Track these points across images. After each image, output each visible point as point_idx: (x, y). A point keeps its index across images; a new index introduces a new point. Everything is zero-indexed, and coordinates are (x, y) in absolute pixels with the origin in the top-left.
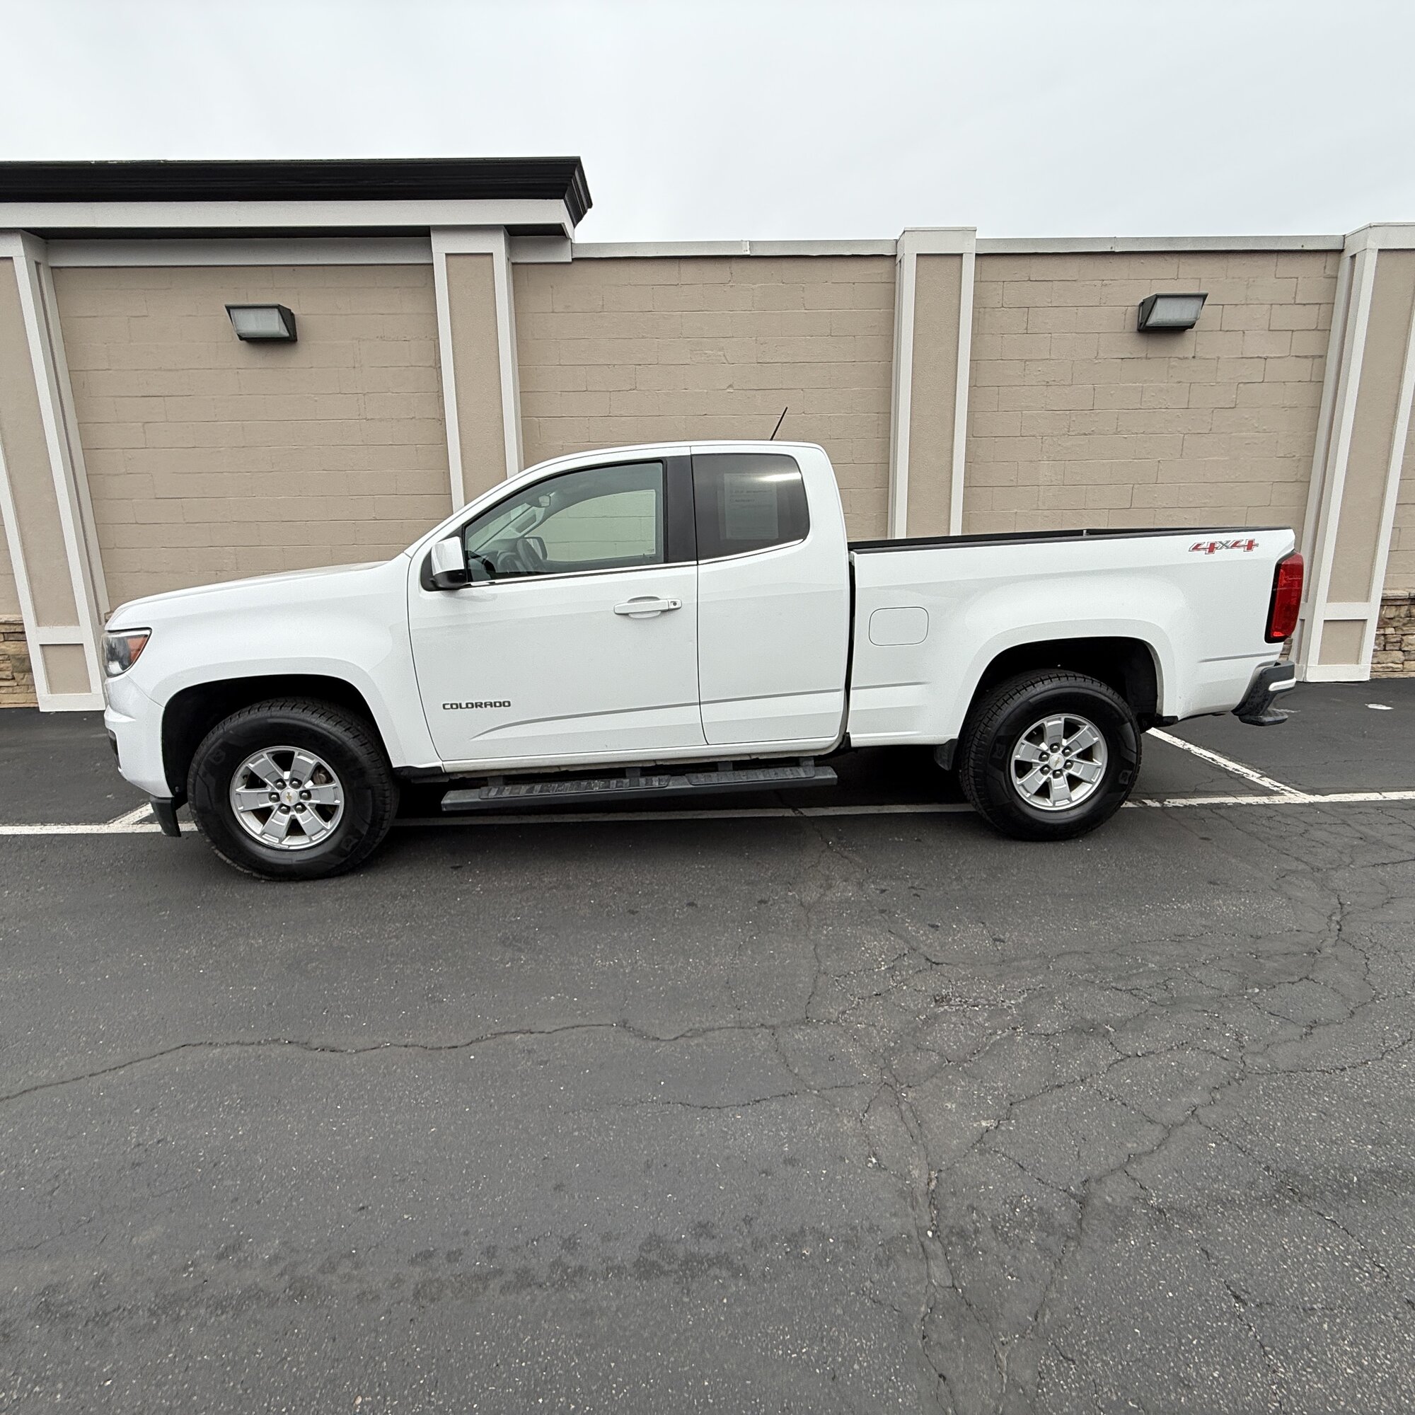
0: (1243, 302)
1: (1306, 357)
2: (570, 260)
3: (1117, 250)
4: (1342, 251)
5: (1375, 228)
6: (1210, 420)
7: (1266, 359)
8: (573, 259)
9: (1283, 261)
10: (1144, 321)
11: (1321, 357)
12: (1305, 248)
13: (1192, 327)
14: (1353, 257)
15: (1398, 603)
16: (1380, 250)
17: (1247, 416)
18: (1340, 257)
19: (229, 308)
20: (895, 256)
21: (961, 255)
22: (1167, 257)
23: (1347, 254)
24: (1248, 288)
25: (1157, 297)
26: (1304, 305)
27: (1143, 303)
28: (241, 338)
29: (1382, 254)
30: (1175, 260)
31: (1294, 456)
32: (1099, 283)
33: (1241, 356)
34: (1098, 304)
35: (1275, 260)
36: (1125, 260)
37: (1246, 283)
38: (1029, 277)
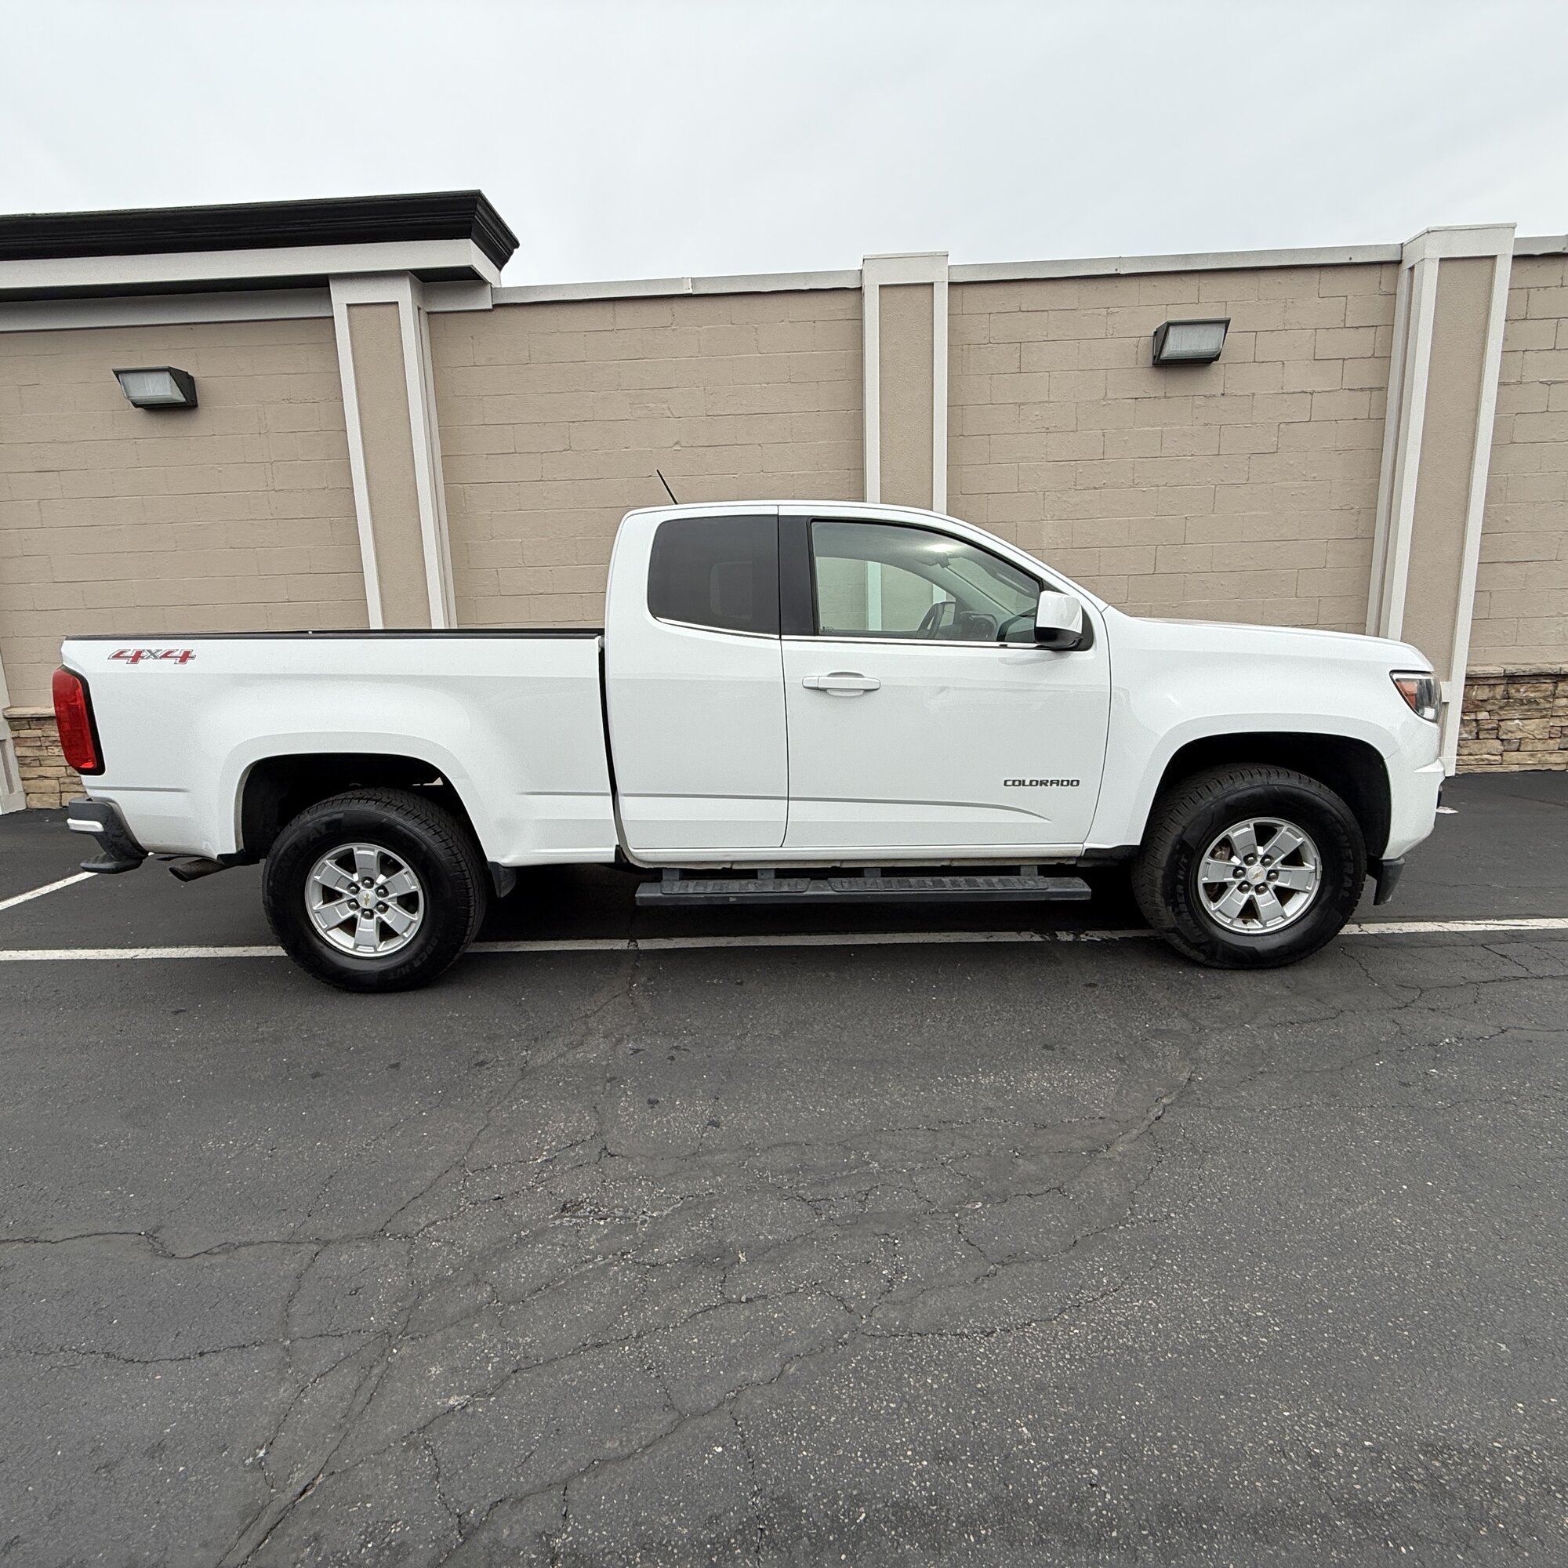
0: (1279, 328)
1: (1362, 390)
2: (491, 307)
3: (1123, 272)
4: (1400, 262)
5: (1434, 233)
6: (1246, 468)
7: (1312, 394)
8: (495, 306)
9: (1327, 276)
10: (1158, 354)
11: (1380, 389)
12: (1353, 261)
13: (1216, 358)
15: (1492, 682)
16: (1441, 260)
17: (1291, 462)
18: (1397, 270)
19: (117, 373)
20: (860, 288)
21: (932, 284)
22: (1186, 278)
23: (1406, 266)
24: (1285, 312)
25: (1169, 325)
26: (1357, 328)
27: (1156, 333)
28: (136, 405)
29: (1444, 264)
30: (1193, 282)
31: (1352, 508)
32: (1104, 311)
33: (1281, 391)
34: (1104, 336)
35: (1318, 277)
36: (1134, 283)
37: (1283, 305)
38: (1020, 307)
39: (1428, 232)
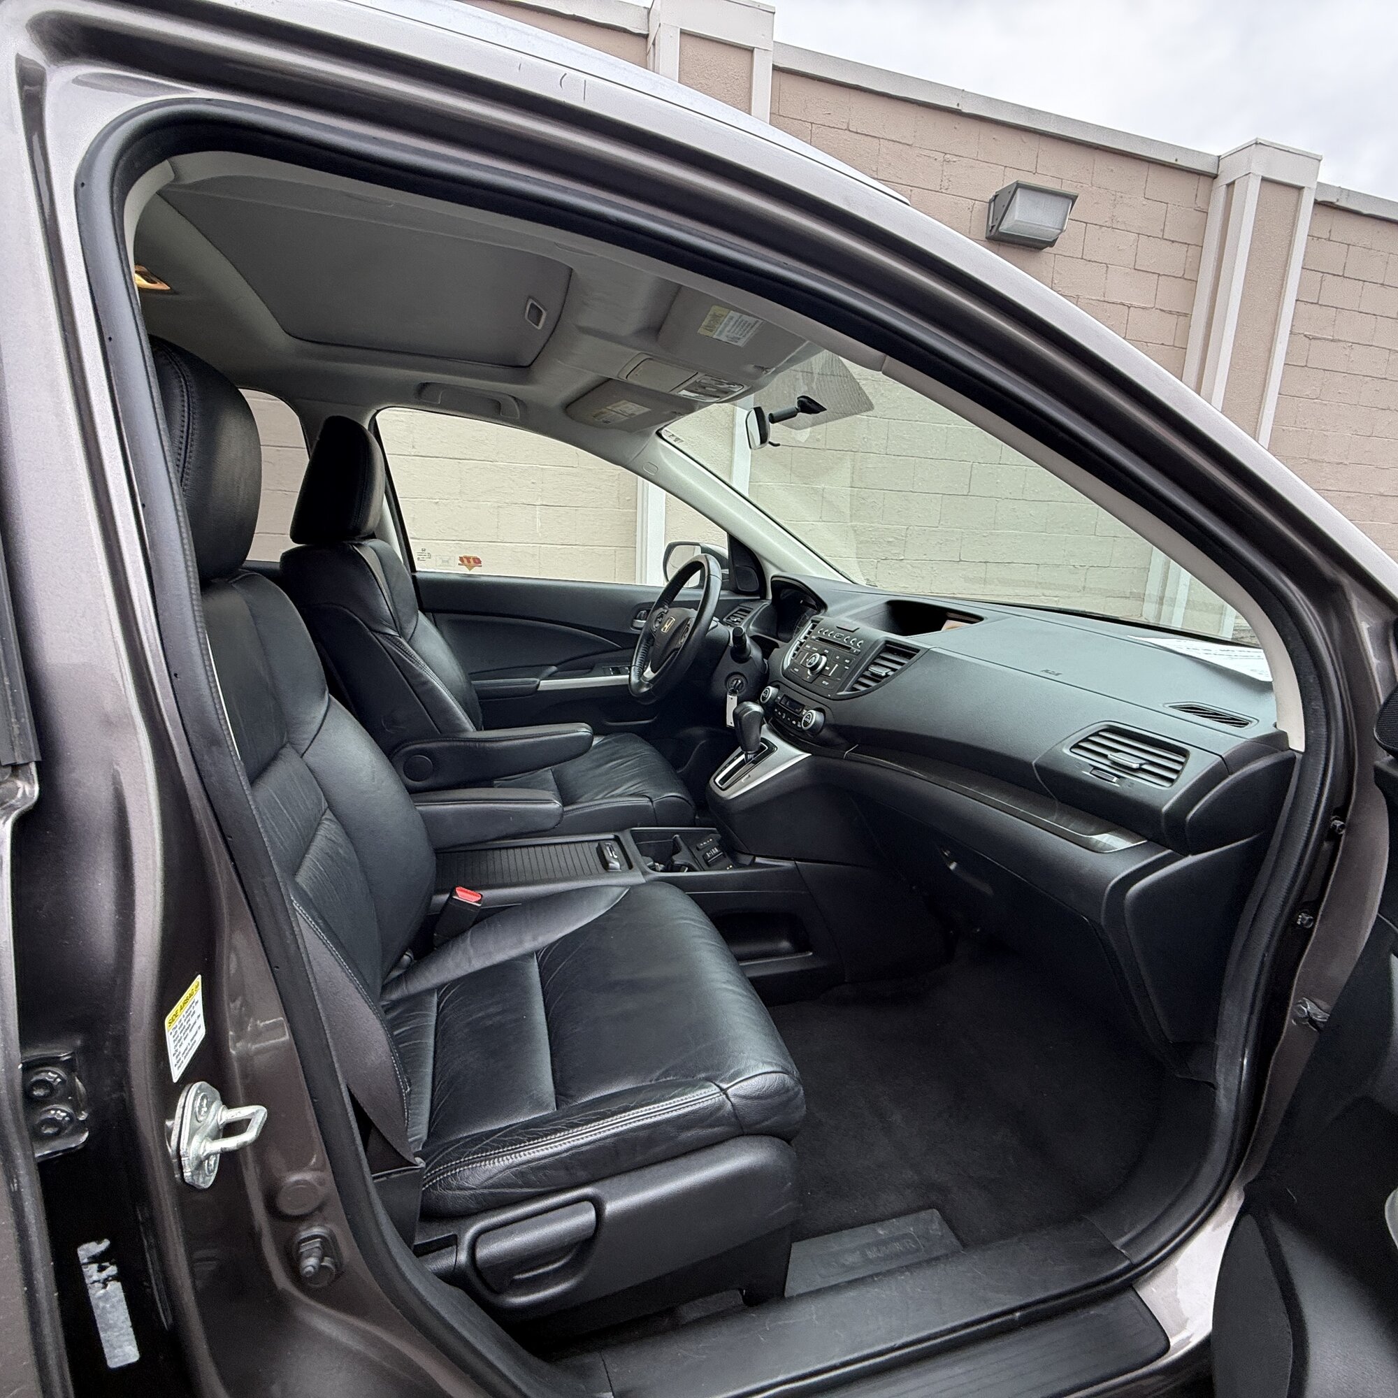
0: (1108, 225)
1: (1170, 313)
3: (965, 110)
4: (1215, 177)
5: (1260, 146)
7: (1129, 307)
9: (1154, 174)
10: (996, 224)
11: (1186, 315)
12: (1178, 163)
13: (1051, 244)
14: (1231, 185)
16: (1264, 179)
18: (1212, 185)
20: (646, 37)
21: (751, 51)
22: (1026, 137)
23: (1223, 181)
24: (1114, 206)
25: (1019, 186)
26: (1173, 242)
27: (996, 196)
29: (1265, 183)
30: (1033, 143)
32: (940, 157)
33: (1102, 299)
34: (938, 189)
35: (1146, 173)
36: (975, 127)
37: (1113, 198)
38: (848, 124)
39: (1256, 143)
